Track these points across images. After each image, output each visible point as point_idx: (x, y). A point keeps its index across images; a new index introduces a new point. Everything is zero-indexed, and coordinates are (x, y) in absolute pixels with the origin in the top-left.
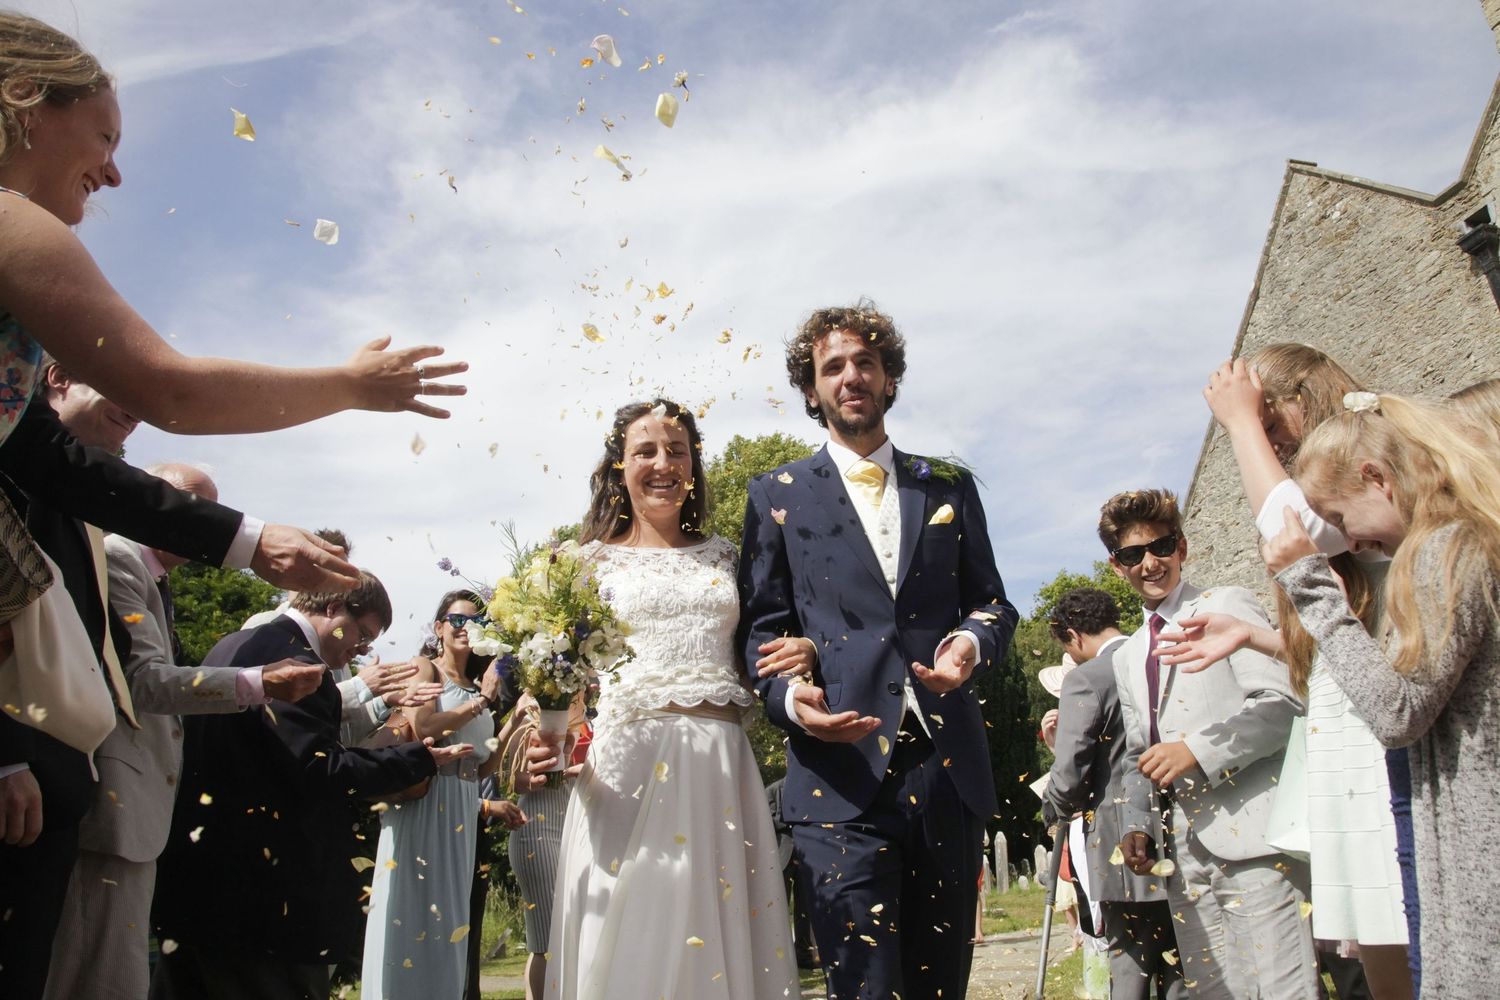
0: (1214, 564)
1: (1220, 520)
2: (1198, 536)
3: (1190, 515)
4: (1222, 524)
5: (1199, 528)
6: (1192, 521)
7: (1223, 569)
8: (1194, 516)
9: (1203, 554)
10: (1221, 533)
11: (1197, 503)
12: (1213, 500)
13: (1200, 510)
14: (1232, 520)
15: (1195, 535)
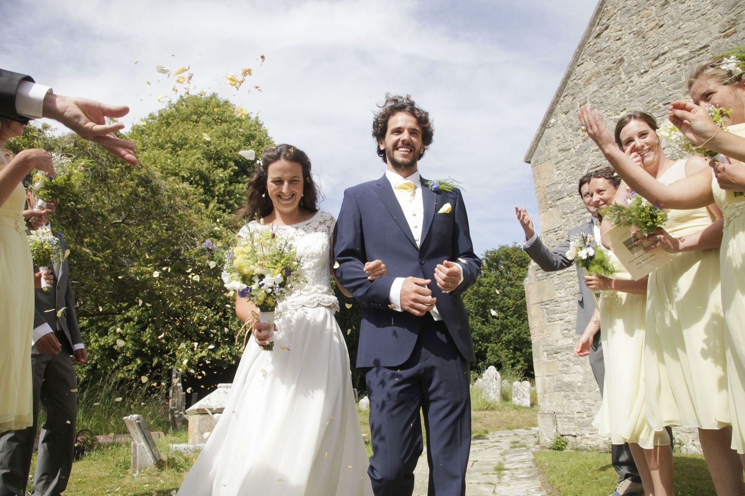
0: (623, 76)
1: (635, 29)
2: (603, 54)
3: (595, 34)
4: (637, 34)
5: (604, 45)
6: (595, 41)
7: (635, 78)
8: (598, 36)
9: (609, 69)
10: (636, 41)
11: (604, 21)
12: (629, 10)
13: (607, 28)
14: (653, 24)
15: (600, 54)
